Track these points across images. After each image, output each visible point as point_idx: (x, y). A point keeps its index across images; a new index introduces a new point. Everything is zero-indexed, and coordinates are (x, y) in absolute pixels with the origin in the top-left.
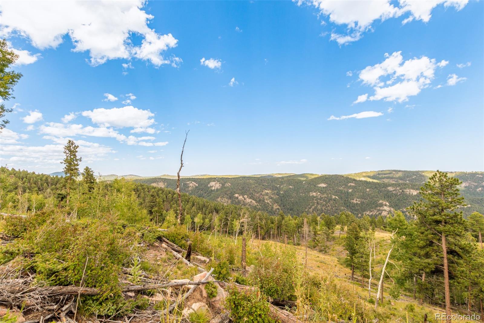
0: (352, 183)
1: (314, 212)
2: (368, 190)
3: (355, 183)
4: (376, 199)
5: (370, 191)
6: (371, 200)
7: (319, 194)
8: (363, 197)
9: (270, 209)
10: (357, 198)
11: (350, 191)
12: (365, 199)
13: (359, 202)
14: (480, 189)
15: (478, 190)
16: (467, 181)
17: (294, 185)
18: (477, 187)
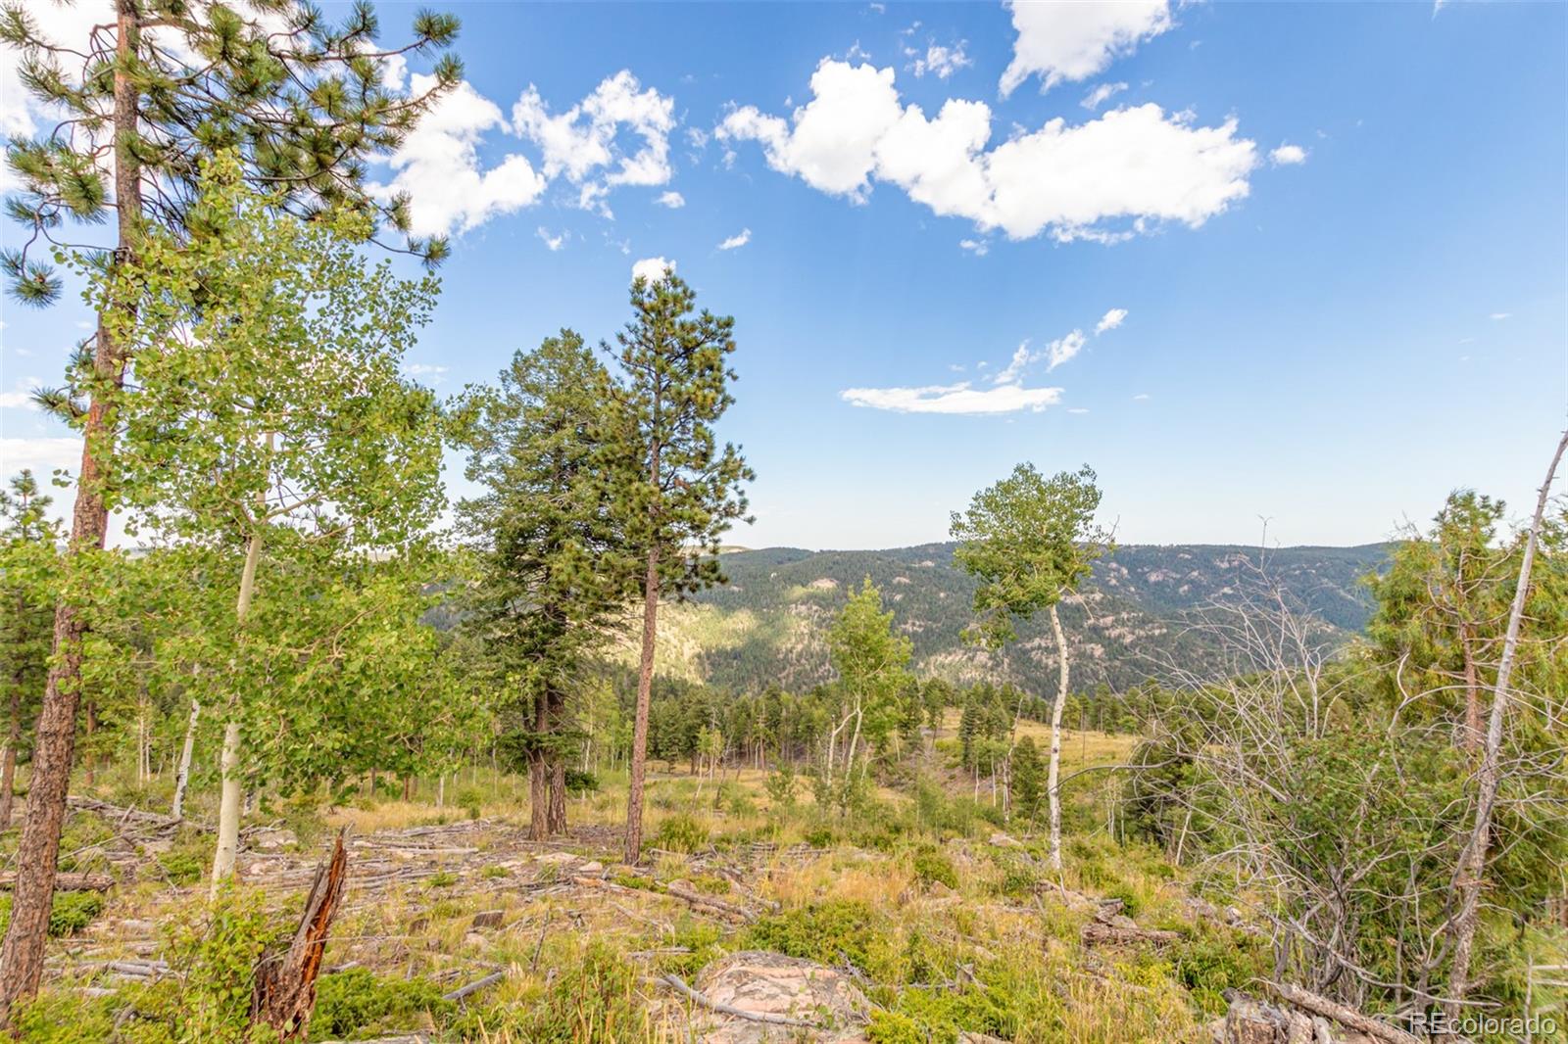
0: (904, 575)
1: (803, 661)
2: (942, 595)
3: (911, 578)
4: (962, 620)
5: (947, 597)
6: (949, 622)
7: (815, 608)
8: (929, 616)
9: (673, 656)
10: (916, 617)
11: (898, 597)
12: (935, 621)
13: (920, 630)
14: (1186, 588)
15: (1181, 590)
16: (1160, 568)
17: (744, 584)
18: (1179, 583)
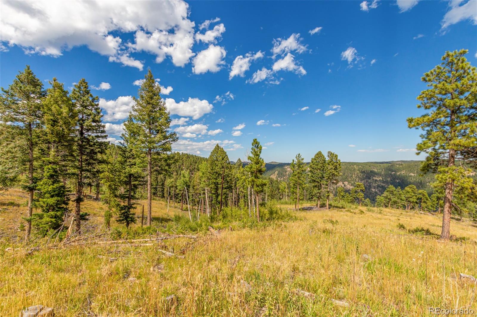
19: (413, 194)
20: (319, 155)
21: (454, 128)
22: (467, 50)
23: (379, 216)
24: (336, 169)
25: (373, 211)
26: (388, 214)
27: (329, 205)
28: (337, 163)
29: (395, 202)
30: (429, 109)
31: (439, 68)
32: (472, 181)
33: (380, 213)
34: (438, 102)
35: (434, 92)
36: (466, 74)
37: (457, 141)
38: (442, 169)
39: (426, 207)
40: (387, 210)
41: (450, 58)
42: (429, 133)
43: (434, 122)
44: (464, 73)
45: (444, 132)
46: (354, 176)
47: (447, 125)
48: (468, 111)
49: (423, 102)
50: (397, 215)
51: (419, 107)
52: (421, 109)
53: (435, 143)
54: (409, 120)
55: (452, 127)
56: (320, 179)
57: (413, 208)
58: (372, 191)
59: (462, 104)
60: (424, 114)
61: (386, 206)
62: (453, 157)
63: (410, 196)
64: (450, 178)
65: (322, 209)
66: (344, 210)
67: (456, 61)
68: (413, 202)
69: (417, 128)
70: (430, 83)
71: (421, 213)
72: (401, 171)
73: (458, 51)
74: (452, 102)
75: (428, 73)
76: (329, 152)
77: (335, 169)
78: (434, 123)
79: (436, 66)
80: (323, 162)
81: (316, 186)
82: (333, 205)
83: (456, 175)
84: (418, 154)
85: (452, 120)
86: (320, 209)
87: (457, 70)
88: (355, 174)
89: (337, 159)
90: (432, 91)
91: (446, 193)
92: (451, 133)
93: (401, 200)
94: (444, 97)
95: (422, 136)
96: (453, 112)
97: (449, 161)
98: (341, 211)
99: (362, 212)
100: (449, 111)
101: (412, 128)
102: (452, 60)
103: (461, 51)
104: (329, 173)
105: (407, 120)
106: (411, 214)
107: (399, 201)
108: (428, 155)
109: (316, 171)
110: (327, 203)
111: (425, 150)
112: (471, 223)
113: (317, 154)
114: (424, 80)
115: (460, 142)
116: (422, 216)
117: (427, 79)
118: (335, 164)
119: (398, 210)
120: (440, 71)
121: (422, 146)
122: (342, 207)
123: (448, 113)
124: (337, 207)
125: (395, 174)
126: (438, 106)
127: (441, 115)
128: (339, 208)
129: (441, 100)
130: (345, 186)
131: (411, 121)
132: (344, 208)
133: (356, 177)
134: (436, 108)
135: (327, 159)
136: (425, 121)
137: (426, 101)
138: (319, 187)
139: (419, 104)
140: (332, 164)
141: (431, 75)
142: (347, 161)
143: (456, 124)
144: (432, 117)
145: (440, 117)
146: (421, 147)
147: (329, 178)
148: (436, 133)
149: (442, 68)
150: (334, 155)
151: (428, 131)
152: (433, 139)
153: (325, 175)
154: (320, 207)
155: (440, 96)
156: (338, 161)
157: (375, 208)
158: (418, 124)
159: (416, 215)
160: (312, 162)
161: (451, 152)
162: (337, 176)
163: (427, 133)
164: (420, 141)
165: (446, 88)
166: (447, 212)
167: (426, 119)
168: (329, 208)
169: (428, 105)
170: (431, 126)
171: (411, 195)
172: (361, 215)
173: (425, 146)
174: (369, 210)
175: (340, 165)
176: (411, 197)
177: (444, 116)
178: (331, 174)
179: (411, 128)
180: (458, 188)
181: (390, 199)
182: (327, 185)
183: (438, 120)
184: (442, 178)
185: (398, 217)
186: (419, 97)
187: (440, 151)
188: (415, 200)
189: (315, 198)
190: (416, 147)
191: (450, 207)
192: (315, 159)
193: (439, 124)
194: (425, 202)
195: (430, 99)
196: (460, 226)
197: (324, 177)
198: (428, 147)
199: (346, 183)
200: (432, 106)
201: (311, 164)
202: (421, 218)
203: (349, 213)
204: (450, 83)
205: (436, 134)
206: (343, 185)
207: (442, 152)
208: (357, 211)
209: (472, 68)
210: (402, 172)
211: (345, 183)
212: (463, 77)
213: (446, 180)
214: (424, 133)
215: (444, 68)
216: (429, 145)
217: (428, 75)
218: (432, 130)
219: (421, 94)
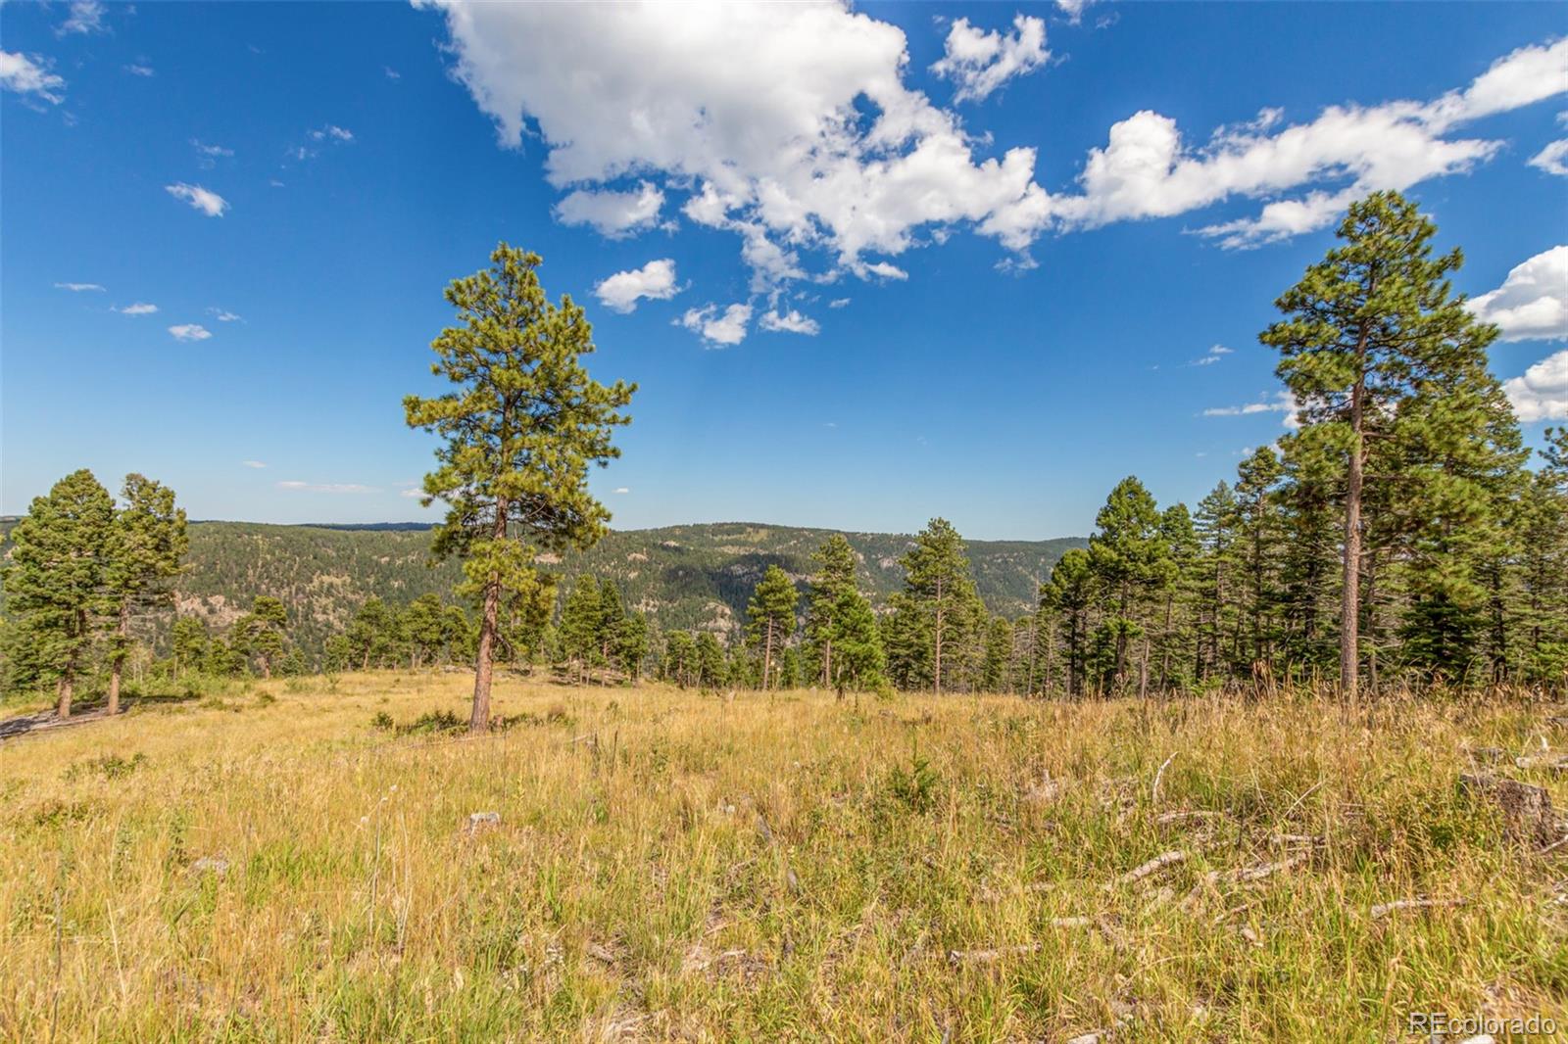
19: (431, 620)
20: (81, 485)
21: (509, 443)
22: (540, 259)
23: (328, 701)
24: (162, 545)
25: (309, 690)
26: (359, 689)
27: (122, 695)
28: (171, 522)
29: (383, 649)
30: (459, 380)
31: (485, 279)
32: (534, 577)
33: (333, 691)
34: (481, 370)
35: (471, 340)
36: (536, 316)
37: (511, 476)
38: (479, 546)
39: (462, 652)
40: (357, 676)
41: (508, 264)
42: (456, 447)
43: (469, 421)
44: (533, 312)
45: (489, 451)
46: (251, 572)
47: (495, 432)
48: (537, 407)
49: (446, 360)
50: (384, 688)
51: (437, 371)
52: (440, 377)
53: (468, 475)
54: (411, 402)
55: (504, 439)
56: (76, 590)
57: (429, 660)
58: (316, 621)
59: (524, 387)
60: (447, 392)
61: (356, 666)
62: (503, 516)
63: (424, 626)
64: (493, 569)
65: (81, 718)
66: (196, 703)
67: (519, 276)
68: (431, 642)
69: (430, 430)
70: (464, 312)
71: (448, 671)
72: (407, 554)
73: (525, 252)
74: (505, 375)
75: (461, 282)
76: (130, 477)
77: (157, 548)
78: (466, 421)
79: (479, 272)
80: (98, 516)
81: (52, 624)
82: (145, 694)
83: (507, 562)
84: (426, 503)
85: (506, 422)
86: (72, 720)
87: (520, 299)
88: (255, 567)
89: (169, 507)
90: (465, 335)
91: (487, 609)
92: (502, 453)
93: (400, 639)
94: (493, 358)
95: (439, 453)
96: (509, 403)
97: (495, 527)
98: (180, 711)
99: (268, 698)
100: (501, 398)
101: (417, 428)
102: (511, 268)
103: (531, 254)
104: (129, 566)
105: (405, 403)
106: (423, 677)
107: (394, 643)
108: (449, 508)
109: (57, 555)
110: (113, 688)
111: (444, 493)
112: (548, 676)
113: (70, 482)
114: (452, 297)
115: (516, 479)
116: (450, 677)
117: (459, 297)
118: (160, 526)
119: (389, 671)
120: (486, 288)
121: (438, 481)
122: (190, 696)
123: (498, 403)
124: (162, 698)
125: (389, 563)
126: (480, 379)
127: (484, 405)
128: (175, 699)
129: (486, 365)
130: (212, 611)
131: (414, 405)
132: (198, 697)
133: (260, 577)
134: (476, 384)
135: (122, 504)
136: (448, 412)
137: (453, 359)
138: (74, 626)
139: (437, 364)
140: (147, 529)
141: (467, 291)
142: (228, 520)
143: (512, 434)
144: (465, 405)
145: (481, 409)
146: (433, 483)
147: (126, 585)
148: (471, 449)
149: (492, 283)
150: (159, 492)
151: (454, 441)
152: (465, 467)
153: (105, 573)
154: (73, 712)
155: (483, 354)
156: (174, 517)
157: (319, 679)
158: (431, 418)
159: (434, 678)
160: (38, 516)
161: (501, 504)
162: (166, 574)
163: (453, 448)
164: (434, 466)
165: (496, 336)
166: (486, 659)
167: (450, 406)
168: (124, 709)
169: (457, 370)
170: (461, 430)
171: (426, 622)
172: (262, 712)
173: (443, 482)
174: (295, 689)
175: (182, 532)
176: (426, 630)
177: (489, 408)
178: (136, 568)
179: (413, 427)
180: (510, 596)
181: (368, 642)
182: (116, 614)
183: (477, 415)
184: (477, 571)
185: (386, 692)
186: (436, 341)
187: (481, 498)
188: (435, 637)
189: (46, 676)
190: (422, 483)
191: (493, 646)
192: (54, 504)
193: (479, 427)
194: (459, 638)
195: (463, 354)
196: (526, 688)
197: (100, 583)
198: (452, 486)
199: (217, 600)
200: (467, 377)
201: (29, 526)
202: (444, 684)
203: (212, 714)
204: (506, 325)
205: (470, 452)
206: (204, 611)
207: (483, 502)
208: (250, 698)
209: (546, 305)
210: (410, 558)
211: (211, 600)
212: (531, 321)
213: (487, 574)
214: (446, 445)
215: (496, 284)
216: (454, 480)
217: (459, 289)
218: (462, 441)
219: (442, 334)
